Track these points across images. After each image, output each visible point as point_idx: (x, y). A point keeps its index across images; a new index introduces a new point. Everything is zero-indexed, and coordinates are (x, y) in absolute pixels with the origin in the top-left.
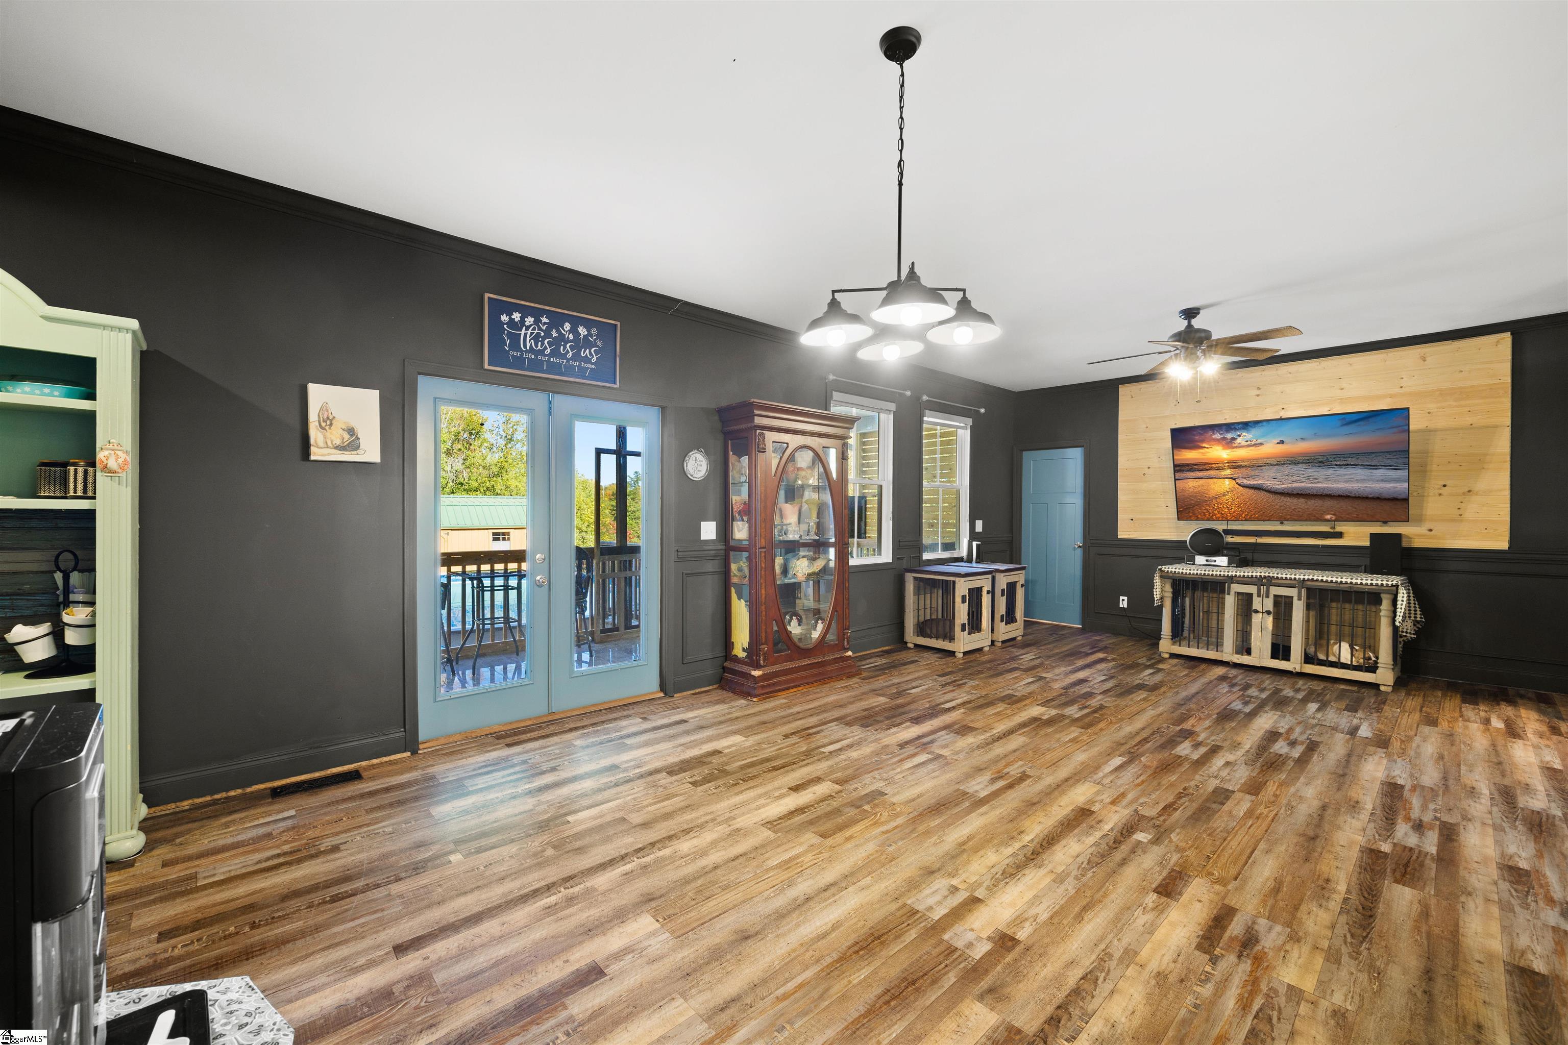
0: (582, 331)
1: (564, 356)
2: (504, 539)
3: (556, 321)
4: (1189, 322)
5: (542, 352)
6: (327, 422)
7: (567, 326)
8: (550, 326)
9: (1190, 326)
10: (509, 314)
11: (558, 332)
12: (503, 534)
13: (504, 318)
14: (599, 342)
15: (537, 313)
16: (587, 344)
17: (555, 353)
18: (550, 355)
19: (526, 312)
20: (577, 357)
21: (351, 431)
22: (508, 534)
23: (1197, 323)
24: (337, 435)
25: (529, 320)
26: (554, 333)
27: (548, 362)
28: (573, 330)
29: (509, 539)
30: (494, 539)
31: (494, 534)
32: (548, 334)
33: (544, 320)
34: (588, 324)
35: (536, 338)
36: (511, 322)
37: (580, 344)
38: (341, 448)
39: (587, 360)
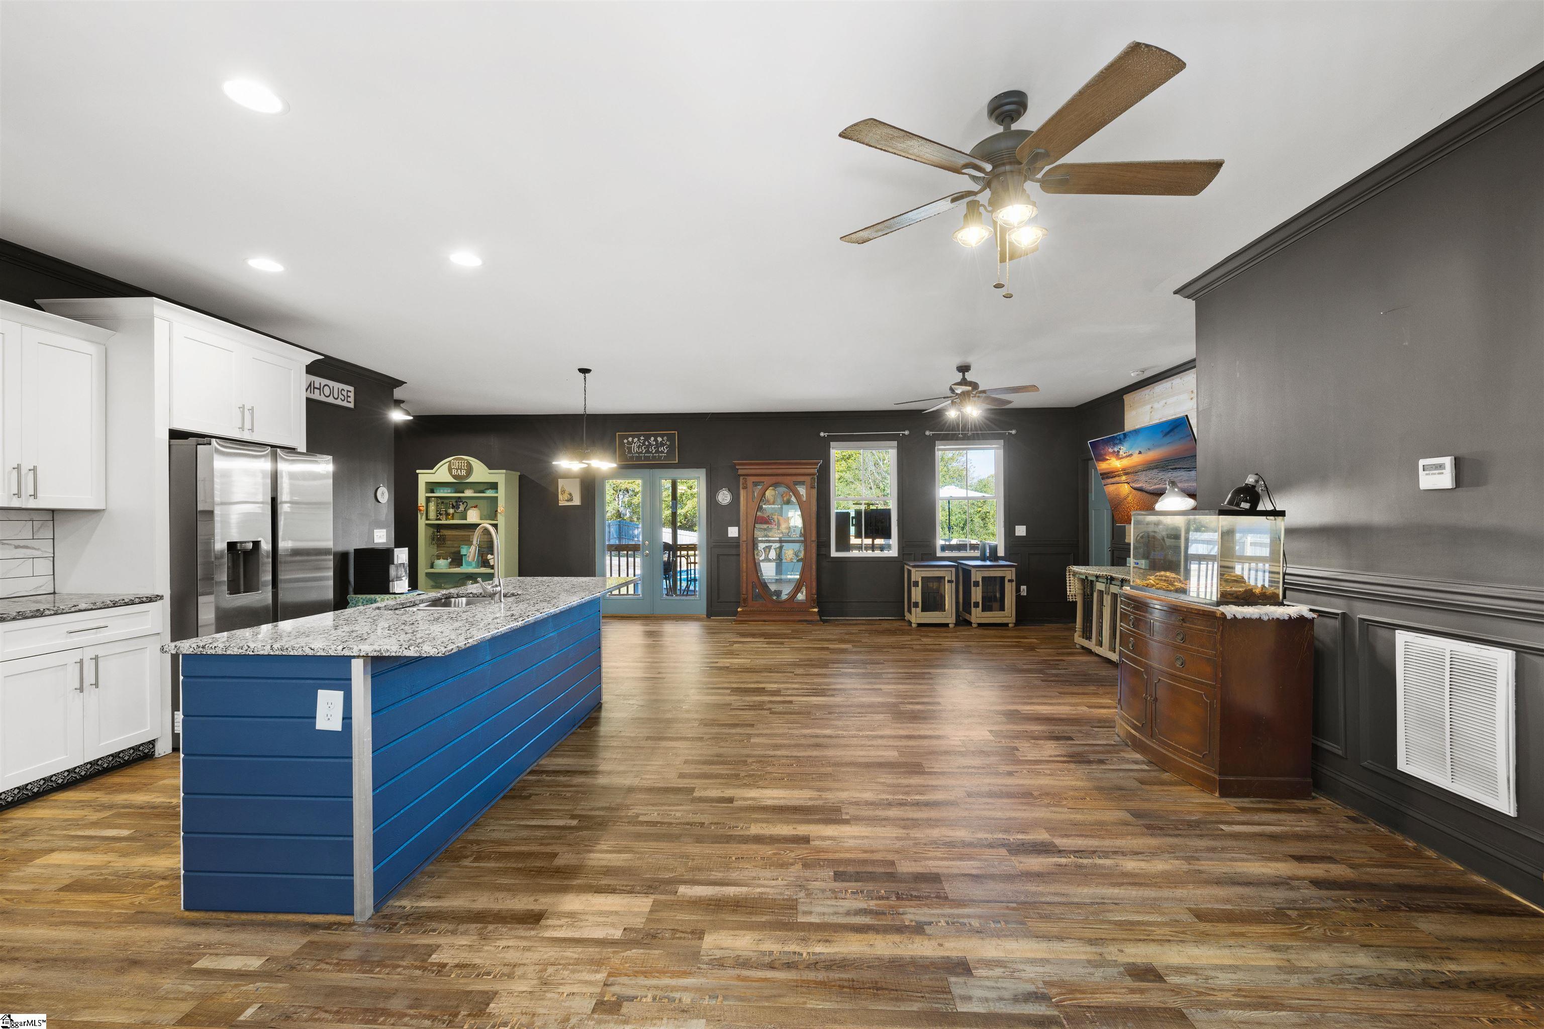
0: (659, 439)
1: (651, 452)
3: (647, 438)
4: (964, 375)
5: (641, 453)
6: (563, 492)
7: (652, 439)
8: (645, 441)
9: (964, 379)
10: (627, 439)
11: (649, 442)
13: (625, 441)
14: (668, 443)
15: (638, 437)
16: (662, 444)
17: (647, 452)
18: (645, 453)
19: (633, 437)
20: (657, 452)
21: (570, 494)
23: (969, 376)
24: (566, 496)
25: (636, 440)
26: (647, 443)
27: (644, 456)
28: (656, 440)
32: (644, 444)
33: (642, 438)
34: (662, 436)
35: (639, 447)
36: (629, 443)
37: (658, 445)
38: (568, 501)
39: (662, 452)
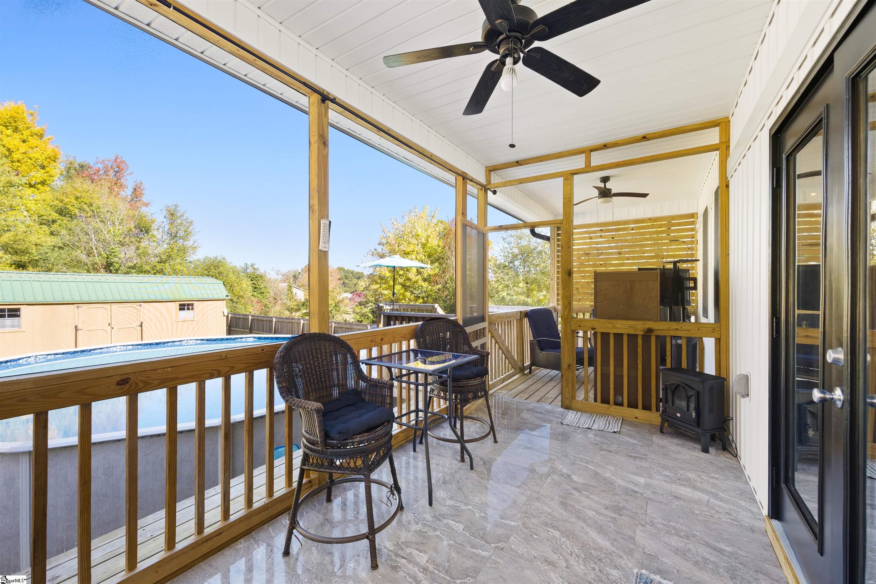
2: (188, 309)
12: (188, 305)
22: (192, 305)
29: (192, 309)
30: (181, 309)
31: (180, 305)
